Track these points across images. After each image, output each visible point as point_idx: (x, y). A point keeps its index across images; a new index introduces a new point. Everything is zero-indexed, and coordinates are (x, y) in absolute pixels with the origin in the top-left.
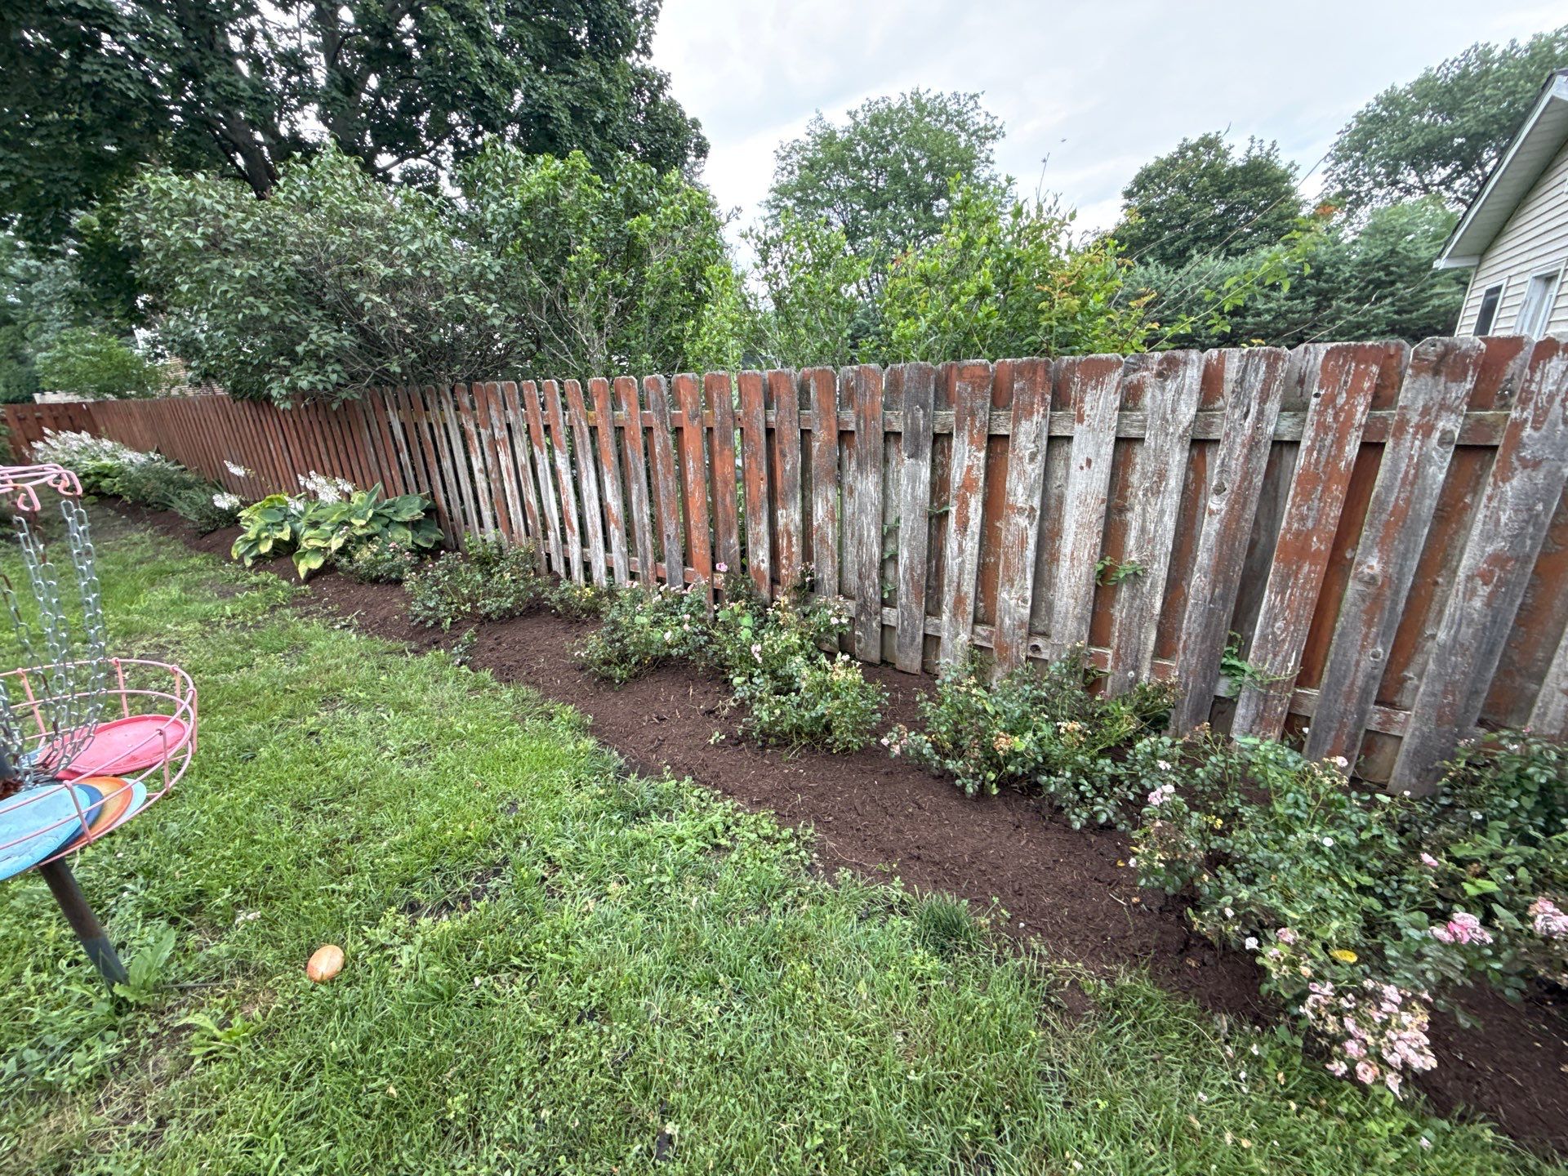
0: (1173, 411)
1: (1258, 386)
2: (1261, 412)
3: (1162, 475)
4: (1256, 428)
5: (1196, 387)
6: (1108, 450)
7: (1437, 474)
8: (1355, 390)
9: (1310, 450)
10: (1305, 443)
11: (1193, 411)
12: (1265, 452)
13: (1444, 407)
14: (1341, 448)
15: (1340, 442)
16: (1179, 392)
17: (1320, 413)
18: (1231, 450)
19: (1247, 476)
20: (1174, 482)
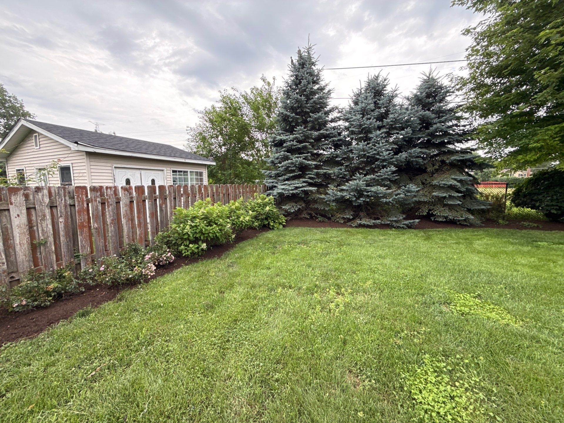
0: (43, 200)
1: (63, 194)
2: (65, 199)
3: (44, 216)
4: (65, 203)
5: (47, 194)
6: (24, 211)
7: (100, 208)
8: (82, 194)
9: (78, 206)
10: (76, 205)
11: (48, 200)
12: (69, 207)
13: (97, 197)
14: (83, 205)
15: (83, 204)
16: (43, 195)
17: (77, 199)
18: (61, 208)
19: (66, 212)
20: (48, 217)
